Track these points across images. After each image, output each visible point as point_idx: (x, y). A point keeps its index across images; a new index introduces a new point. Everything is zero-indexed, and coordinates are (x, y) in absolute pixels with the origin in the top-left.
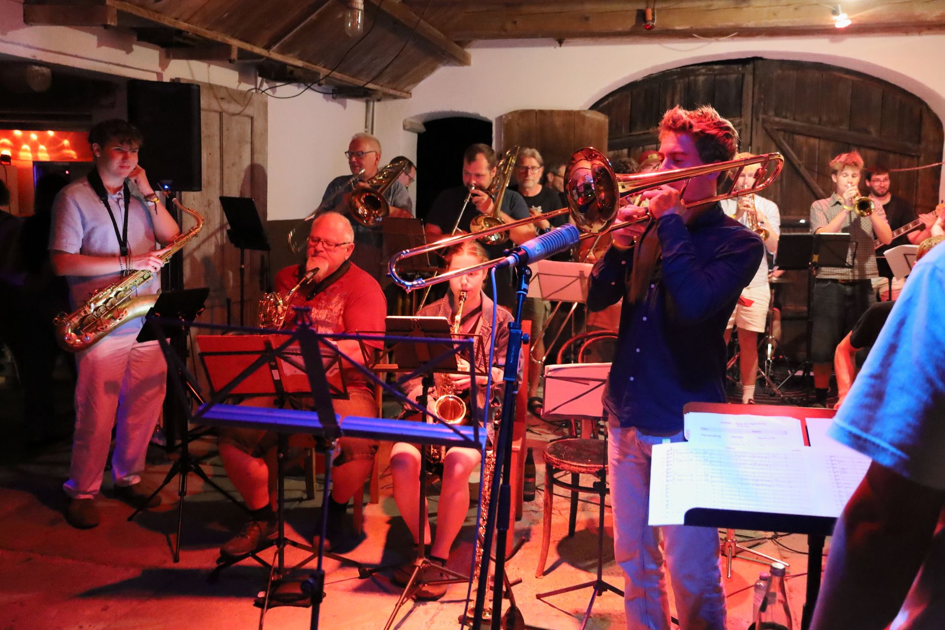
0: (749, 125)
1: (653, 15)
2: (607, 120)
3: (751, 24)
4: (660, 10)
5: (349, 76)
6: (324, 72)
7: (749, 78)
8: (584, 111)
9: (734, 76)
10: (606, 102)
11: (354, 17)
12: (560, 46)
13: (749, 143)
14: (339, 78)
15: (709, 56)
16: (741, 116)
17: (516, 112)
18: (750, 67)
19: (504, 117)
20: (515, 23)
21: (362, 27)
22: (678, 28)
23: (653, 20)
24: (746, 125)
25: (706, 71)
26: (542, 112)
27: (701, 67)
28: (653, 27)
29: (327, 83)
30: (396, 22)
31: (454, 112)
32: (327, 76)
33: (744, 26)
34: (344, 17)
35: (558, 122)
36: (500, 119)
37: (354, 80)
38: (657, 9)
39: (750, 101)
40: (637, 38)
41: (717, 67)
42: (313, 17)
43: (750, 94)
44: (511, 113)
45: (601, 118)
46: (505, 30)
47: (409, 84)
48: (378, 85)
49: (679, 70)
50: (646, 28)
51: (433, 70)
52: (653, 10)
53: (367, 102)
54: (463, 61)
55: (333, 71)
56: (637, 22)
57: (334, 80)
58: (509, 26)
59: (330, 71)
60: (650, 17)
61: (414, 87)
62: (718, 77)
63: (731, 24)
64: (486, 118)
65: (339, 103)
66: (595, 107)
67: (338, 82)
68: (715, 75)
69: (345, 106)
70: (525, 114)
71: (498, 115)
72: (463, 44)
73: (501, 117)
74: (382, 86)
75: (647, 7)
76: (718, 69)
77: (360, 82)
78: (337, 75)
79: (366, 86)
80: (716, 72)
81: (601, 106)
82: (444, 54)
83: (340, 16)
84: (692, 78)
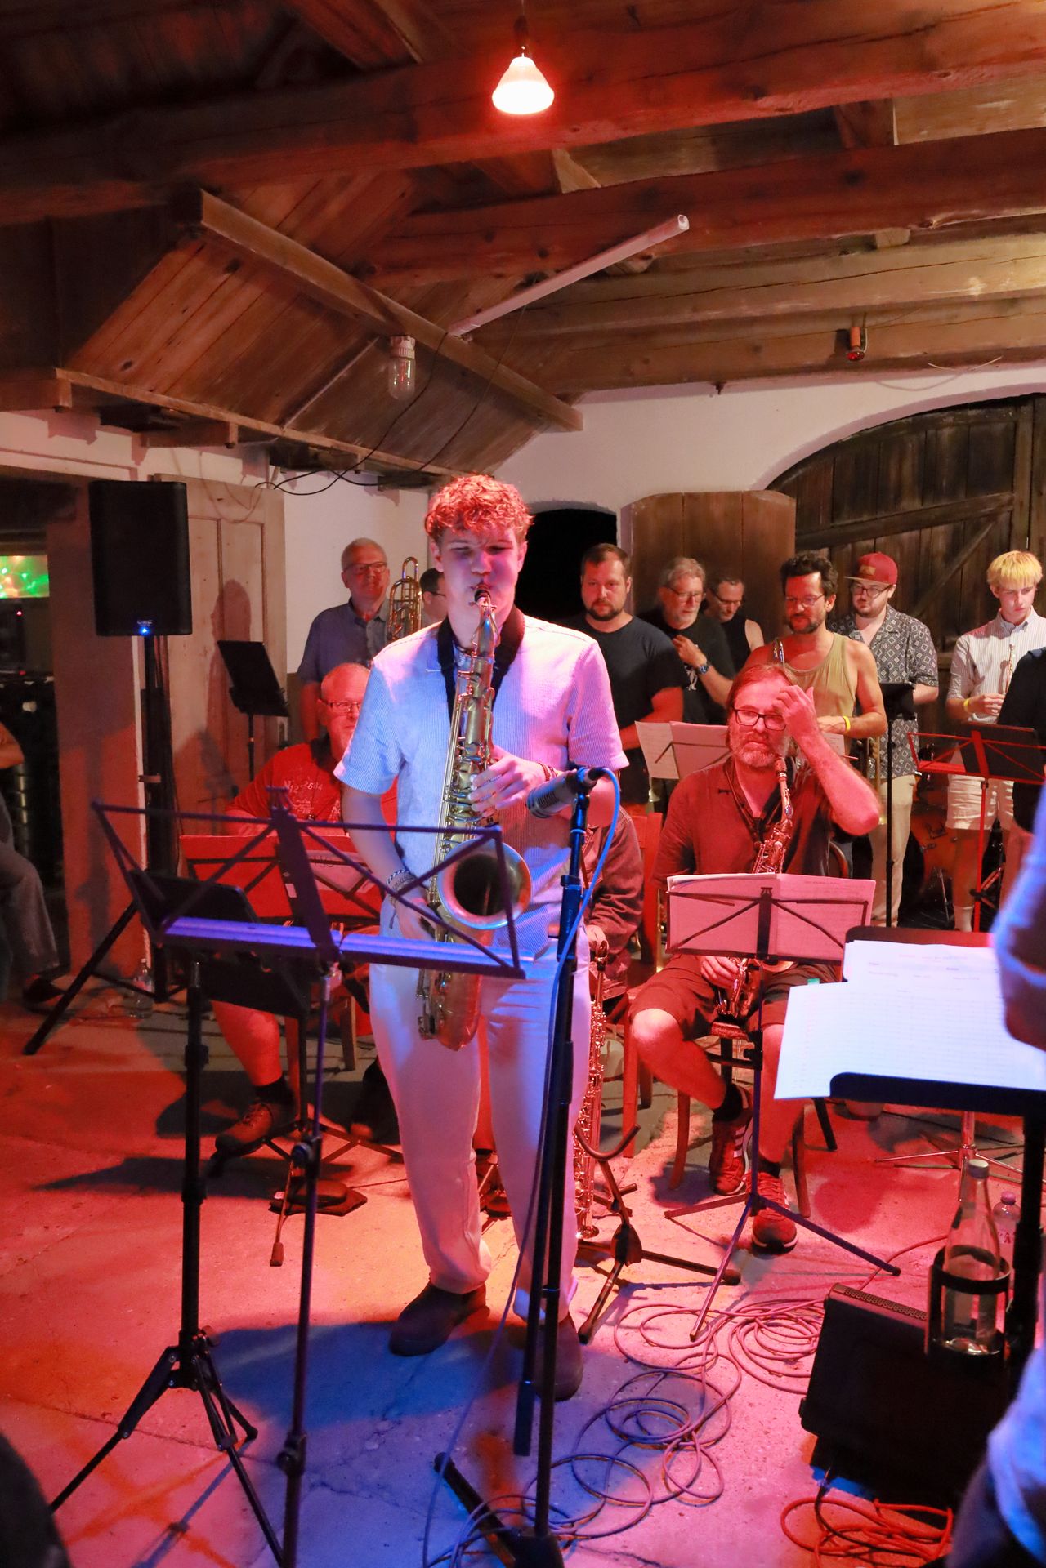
0: (1026, 503)
1: (862, 337)
2: (794, 505)
3: (1022, 343)
4: (873, 328)
5: (401, 456)
6: (362, 452)
7: (1025, 429)
8: (758, 491)
9: (999, 427)
10: (794, 476)
11: (402, 370)
12: (719, 393)
13: (1026, 532)
14: (385, 460)
15: (959, 396)
16: (1012, 489)
17: (652, 497)
18: (1026, 410)
19: (633, 507)
20: (646, 361)
21: (414, 383)
22: (902, 355)
23: (863, 344)
24: (1022, 504)
25: (954, 420)
26: (692, 497)
27: (946, 414)
28: (862, 356)
29: (367, 468)
30: (464, 372)
31: (558, 503)
32: (366, 458)
33: (1012, 345)
34: (386, 372)
35: (717, 510)
36: (627, 510)
37: (408, 461)
38: (870, 327)
39: (1028, 464)
40: (839, 374)
41: (971, 413)
42: (343, 373)
43: (1028, 454)
44: (644, 500)
45: (785, 503)
46: (631, 374)
47: (490, 463)
48: (443, 467)
49: (910, 420)
50: (851, 359)
51: (525, 439)
52: (863, 329)
53: (430, 493)
54: (569, 423)
55: (375, 450)
56: (836, 348)
57: (375, 463)
58: (637, 367)
59: (371, 451)
60: (856, 341)
61: (499, 466)
62: (974, 429)
63: (990, 343)
64: (607, 509)
65: (388, 497)
66: (777, 484)
67: (383, 465)
68: (970, 426)
69: (396, 500)
70: (665, 500)
71: (625, 504)
72: (566, 398)
73: (628, 507)
74: (449, 468)
75: (853, 326)
76: (975, 417)
77: (414, 464)
78: (380, 455)
79: (423, 470)
80: (970, 421)
81: (786, 482)
82: (540, 416)
83: (383, 369)
84: (931, 432)
